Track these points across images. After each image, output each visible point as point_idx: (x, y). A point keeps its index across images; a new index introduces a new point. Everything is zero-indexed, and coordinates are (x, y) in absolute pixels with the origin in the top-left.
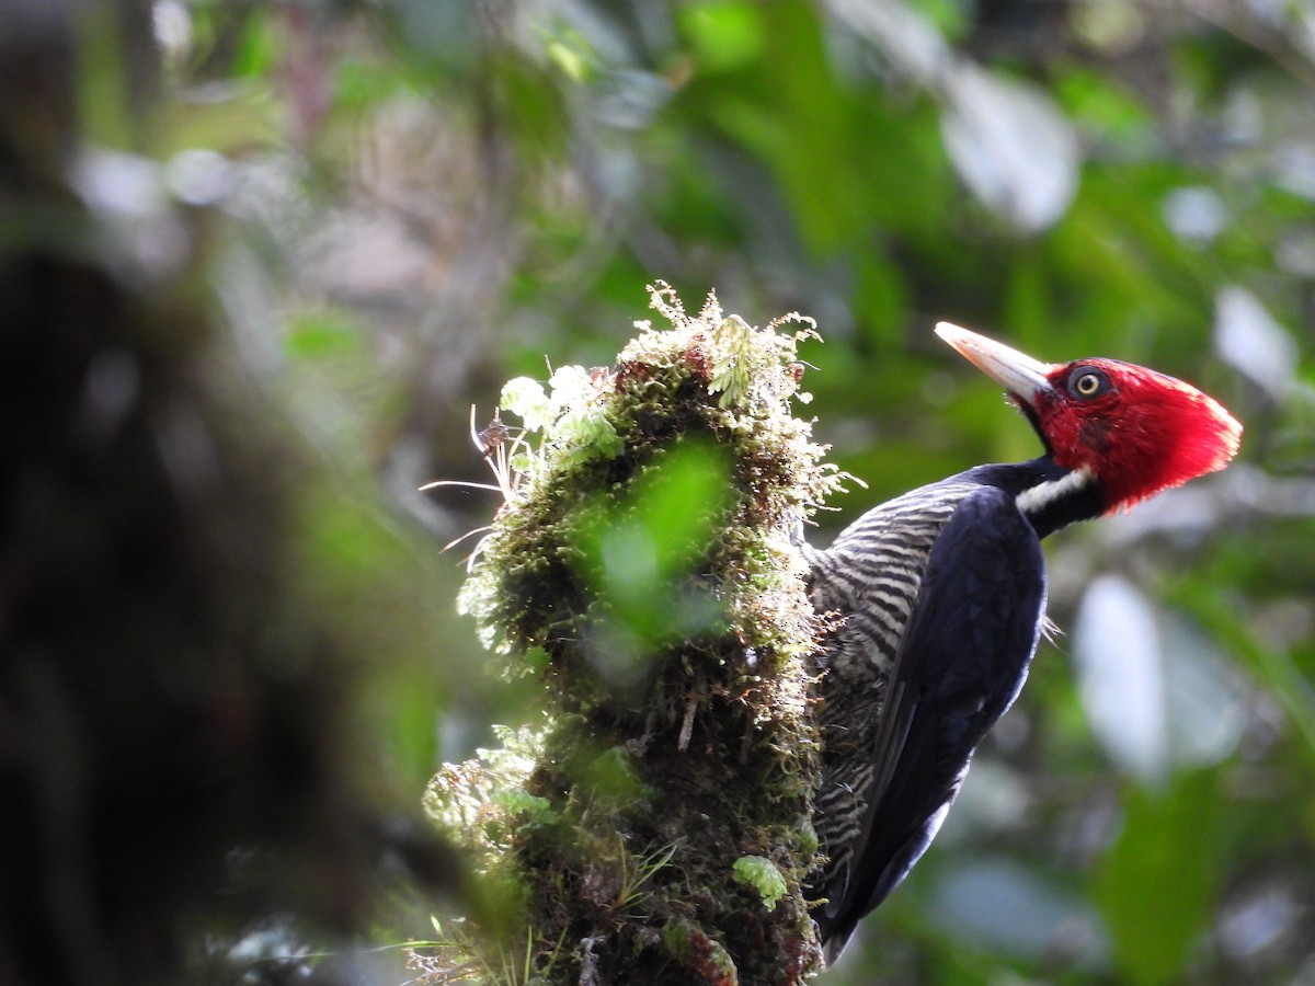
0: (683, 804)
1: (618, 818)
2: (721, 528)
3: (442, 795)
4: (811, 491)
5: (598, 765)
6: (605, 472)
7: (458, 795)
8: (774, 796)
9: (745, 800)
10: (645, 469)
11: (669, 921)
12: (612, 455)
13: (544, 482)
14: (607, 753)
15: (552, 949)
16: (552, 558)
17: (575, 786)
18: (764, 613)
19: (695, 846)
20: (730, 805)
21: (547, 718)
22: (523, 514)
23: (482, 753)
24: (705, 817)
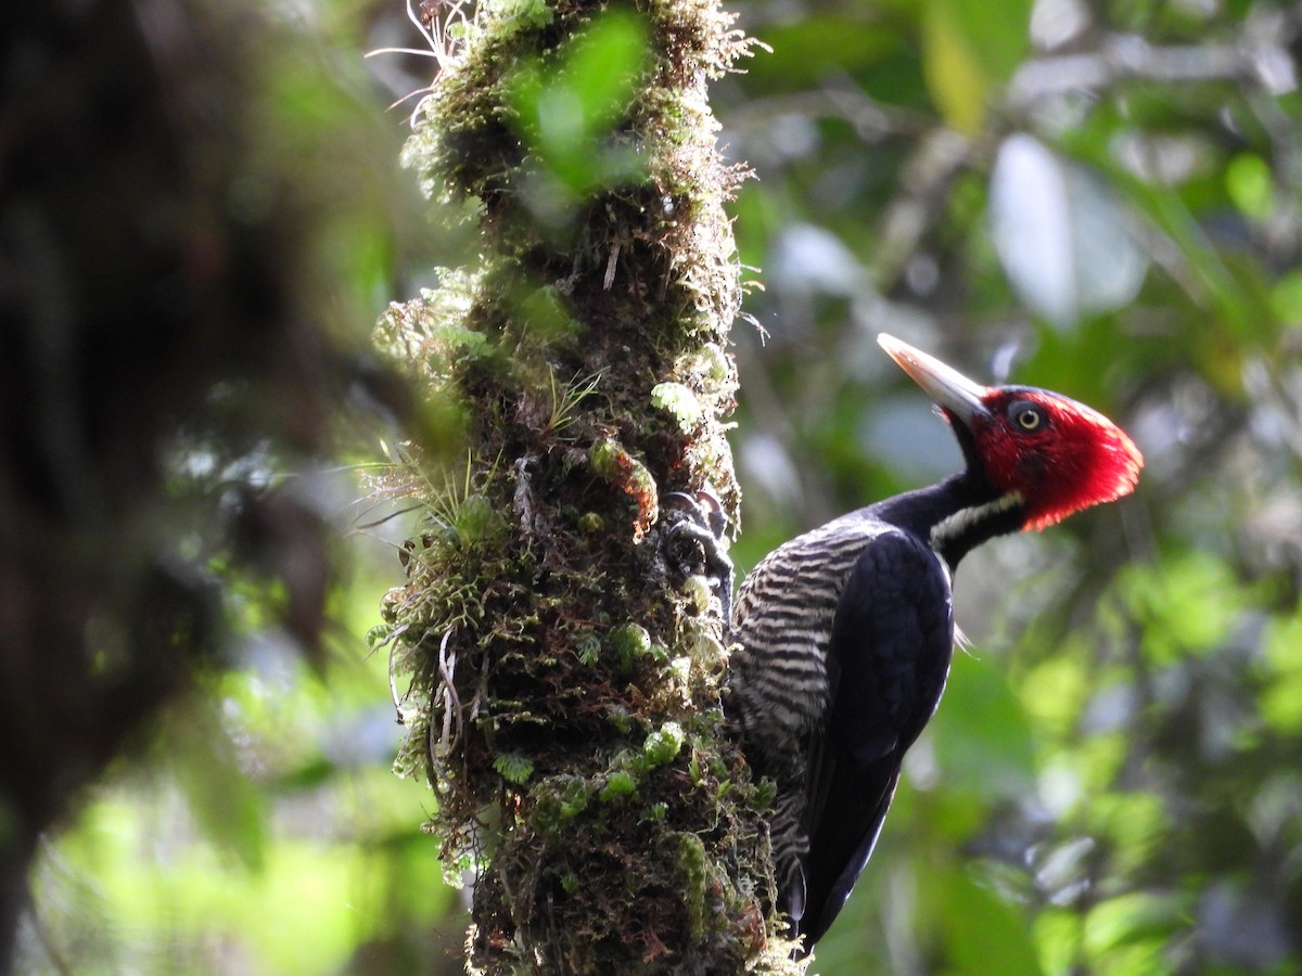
0: (607, 337)
1: (548, 350)
2: (641, 89)
3: (388, 330)
4: (721, 56)
5: (530, 302)
6: (535, 39)
7: (403, 330)
8: (689, 330)
9: (662, 333)
10: (572, 36)
11: (595, 442)
12: (542, 24)
13: (480, 48)
14: (538, 291)
15: (490, 469)
16: (488, 117)
17: (509, 322)
18: (680, 165)
19: (618, 375)
20: (649, 338)
21: (484, 261)
22: (462, 77)
23: (425, 292)
24: (626, 348)
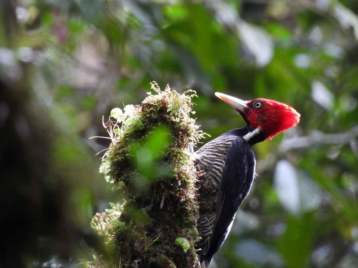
0: (162, 223)
1: (144, 227)
2: (171, 148)
3: (95, 222)
4: (195, 138)
5: (138, 213)
6: (139, 133)
7: (100, 222)
8: (186, 221)
9: (178, 222)
10: (150, 132)
11: (158, 255)
12: (141, 129)
13: (123, 136)
14: (141, 210)
15: (126, 263)
16: (125, 157)
17: (132, 219)
18: (183, 171)
19: (165, 235)
20: (174, 223)
21: (124, 200)
22: (117, 145)
23: (107, 210)
24: (168, 227)
